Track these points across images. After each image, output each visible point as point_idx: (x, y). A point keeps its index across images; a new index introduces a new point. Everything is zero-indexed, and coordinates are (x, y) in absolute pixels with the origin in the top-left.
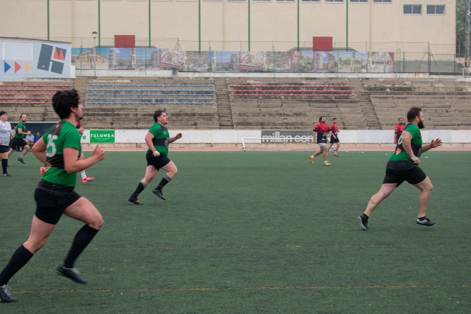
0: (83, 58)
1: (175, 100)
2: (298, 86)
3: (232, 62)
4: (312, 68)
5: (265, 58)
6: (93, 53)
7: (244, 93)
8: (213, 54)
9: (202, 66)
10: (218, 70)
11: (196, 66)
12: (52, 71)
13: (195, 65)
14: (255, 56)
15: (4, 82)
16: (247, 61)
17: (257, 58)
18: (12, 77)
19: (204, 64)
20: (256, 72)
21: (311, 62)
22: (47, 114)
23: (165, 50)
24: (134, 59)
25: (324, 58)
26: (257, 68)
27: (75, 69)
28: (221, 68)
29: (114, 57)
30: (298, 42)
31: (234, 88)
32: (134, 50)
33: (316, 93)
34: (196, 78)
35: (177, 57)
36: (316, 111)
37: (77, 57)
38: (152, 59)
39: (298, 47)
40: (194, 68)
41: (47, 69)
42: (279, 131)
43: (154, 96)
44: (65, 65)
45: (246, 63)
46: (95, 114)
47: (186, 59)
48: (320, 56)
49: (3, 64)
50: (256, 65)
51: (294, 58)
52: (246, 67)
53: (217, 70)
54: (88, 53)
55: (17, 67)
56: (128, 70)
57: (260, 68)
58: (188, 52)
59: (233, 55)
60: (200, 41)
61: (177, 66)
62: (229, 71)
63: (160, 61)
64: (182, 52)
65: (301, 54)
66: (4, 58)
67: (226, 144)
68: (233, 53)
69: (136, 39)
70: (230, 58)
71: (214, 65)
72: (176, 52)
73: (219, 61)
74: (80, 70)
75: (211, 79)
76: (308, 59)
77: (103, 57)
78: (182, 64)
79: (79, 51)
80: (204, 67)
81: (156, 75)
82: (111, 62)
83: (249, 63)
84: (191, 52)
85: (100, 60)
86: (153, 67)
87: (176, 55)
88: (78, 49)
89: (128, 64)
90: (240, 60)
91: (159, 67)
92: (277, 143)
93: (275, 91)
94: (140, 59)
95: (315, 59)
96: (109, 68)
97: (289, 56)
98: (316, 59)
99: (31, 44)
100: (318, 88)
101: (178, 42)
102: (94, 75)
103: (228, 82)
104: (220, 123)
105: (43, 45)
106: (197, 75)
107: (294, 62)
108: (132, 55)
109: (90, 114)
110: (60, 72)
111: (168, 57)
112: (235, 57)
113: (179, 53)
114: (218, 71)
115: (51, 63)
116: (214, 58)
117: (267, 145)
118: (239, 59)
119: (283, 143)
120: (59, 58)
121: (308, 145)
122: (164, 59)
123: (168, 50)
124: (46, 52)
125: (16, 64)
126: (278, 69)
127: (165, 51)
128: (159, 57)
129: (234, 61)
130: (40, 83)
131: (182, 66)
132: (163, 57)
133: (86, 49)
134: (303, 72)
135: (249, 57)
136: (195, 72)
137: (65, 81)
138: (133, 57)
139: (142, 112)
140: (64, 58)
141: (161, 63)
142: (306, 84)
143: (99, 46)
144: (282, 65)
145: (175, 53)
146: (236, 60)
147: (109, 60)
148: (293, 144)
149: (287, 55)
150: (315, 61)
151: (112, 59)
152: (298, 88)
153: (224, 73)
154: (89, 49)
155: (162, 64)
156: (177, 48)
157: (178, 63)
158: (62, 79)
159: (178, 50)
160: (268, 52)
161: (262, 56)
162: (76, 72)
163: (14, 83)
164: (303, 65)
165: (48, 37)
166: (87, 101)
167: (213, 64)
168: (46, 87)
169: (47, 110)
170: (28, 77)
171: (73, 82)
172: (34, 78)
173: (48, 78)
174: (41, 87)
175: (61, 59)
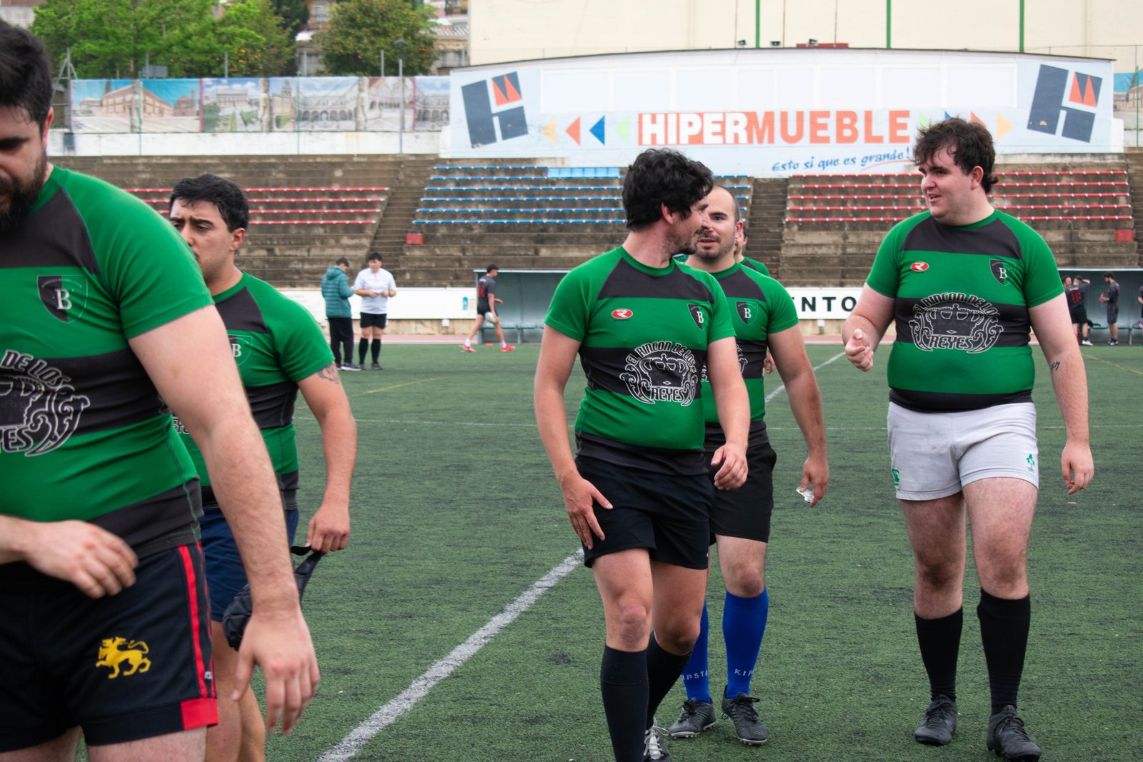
12: (1065, 134)
22: (1079, 246)
27: (1122, 129)
37: (1122, 96)
41: (1051, 130)
44: (1096, 118)
66: (943, 103)
74: (1135, 132)
79: (1129, 81)
88: (1129, 75)
99: (1013, 65)
105: (1044, 68)
110: (1086, 137)
115: (1063, 114)
120: (1083, 100)
130: (1041, 166)
137: (1103, 162)
140: (1095, 101)
158: (1093, 155)
162: (1124, 137)
168: (1058, 178)
169: (1074, 236)
170: (1006, 152)
171: (1123, 161)
172: (1020, 154)
173: (1056, 155)
174: (1042, 178)
175: (1089, 103)
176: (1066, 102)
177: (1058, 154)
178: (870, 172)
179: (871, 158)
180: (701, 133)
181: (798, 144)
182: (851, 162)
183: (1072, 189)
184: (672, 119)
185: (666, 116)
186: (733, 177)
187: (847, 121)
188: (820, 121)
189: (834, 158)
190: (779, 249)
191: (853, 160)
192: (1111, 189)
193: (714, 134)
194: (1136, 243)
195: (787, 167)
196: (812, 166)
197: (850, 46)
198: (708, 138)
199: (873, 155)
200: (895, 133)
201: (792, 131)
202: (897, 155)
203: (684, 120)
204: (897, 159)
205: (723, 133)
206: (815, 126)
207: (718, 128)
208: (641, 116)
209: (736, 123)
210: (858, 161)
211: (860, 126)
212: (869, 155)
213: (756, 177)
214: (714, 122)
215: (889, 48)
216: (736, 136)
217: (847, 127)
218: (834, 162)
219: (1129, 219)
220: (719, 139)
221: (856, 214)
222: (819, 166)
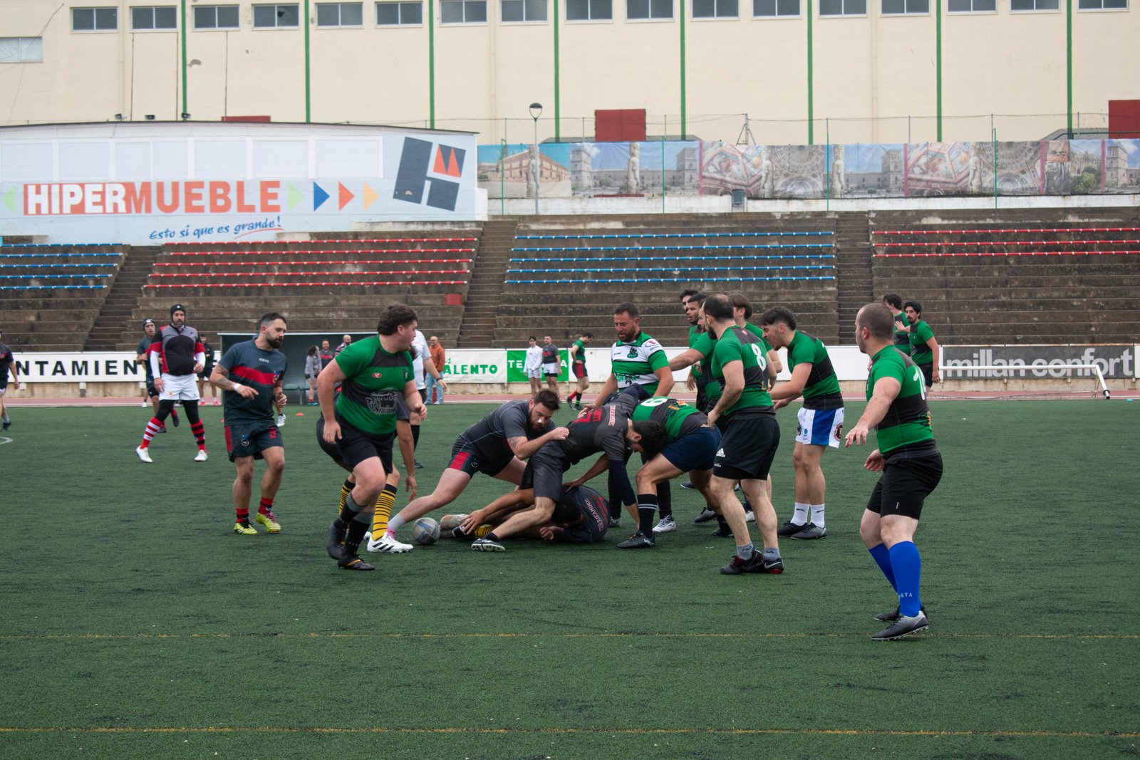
0: (508, 170)
1: (730, 273)
2: (1055, 230)
3: (886, 171)
4: (1099, 182)
5: (973, 160)
6: (532, 157)
7: (912, 250)
8: (835, 152)
9: (807, 183)
10: (849, 192)
11: (792, 183)
12: (430, 203)
13: (791, 180)
14: (946, 155)
15: (313, 235)
16: (924, 168)
17: (951, 161)
18: (333, 220)
19: (813, 179)
20: (948, 195)
21: (1095, 166)
23: (713, 144)
24: (634, 168)
25: (1129, 156)
26: (952, 186)
27: (486, 198)
28: (858, 188)
29: (586, 167)
30: (1070, 115)
31: (887, 239)
32: (635, 148)
33: (1101, 247)
34: (792, 214)
35: (745, 161)
36: (1097, 295)
37: (494, 167)
38: (681, 170)
39: (1070, 129)
40: (789, 189)
41: (416, 199)
42: (989, 348)
43: (677, 264)
44: (461, 188)
45: (921, 173)
46: (526, 309)
47: (768, 166)
48: (1120, 150)
49: (312, 189)
50: (948, 178)
51: (1050, 157)
52: (923, 183)
53: (846, 194)
54: (521, 158)
55: (345, 196)
56: (619, 198)
57: (958, 185)
58: (773, 147)
59: (888, 153)
60: (811, 120)
61: (745, 186)
62: (879, 194)
63: (700, 174)
64: (757, 148)
65: (1069, 146)
66: (313, 175)
67: (852, 383)
68: (887, 149)
69: (648, 120)
70: (880, 162)
71: (840, 182)
72: (742, 149)
73: (850, 170)
74: (500, 201)
75: (832, 216)
76: (1087, 158)
77: (557, 166)
78: (758, 180)
79: (499, 153)
80: (813, 184)
81: (691, 208)
82: (577, 178)
83: (930, 173)
84: (778, 147)
85: (551, 173)
86: (683, 189)
87: (740, 158)
88: (496, 147)
89: (621, 183)
90: (906, 165)
91: (698, 187)
92: (986, 379)
93: (992, 243)
94: (650, 169)
95: (1106, 159)
96: (574, 194)
97: (1035, 153)
98: (1108, 158)
99: (379, 137)
100: (1107, 236)
101: (746, 125)
102: (534, 213)
103: (871, 223)
104: (841, 329)
105: (407, 140)
106: (795, 206)
107: (1049, 166)
108: (629, 160)
109: (513, 309)
110: (450, 206)
111: (720, 163)
112: (893, 158)
113: (750, 152)
114: (849, 196)
115: (428, 184)
116: (841, 162)
117: (959, 385)
118: (903, 163)
119: (1001, 379)
120: (446, 171)
121: (1067, 383)
122: (711, 169)
123: (721, 145)
124: (414, 156)
125: (342, 188)
126: (1008, 187)
127: (714, 147)
128: (698, 162)
129: (892, 168)
130: (399, 234)
131: (757, 184)
132: (708, 164)
133: (515, 147)
134: (1073, 194)
135: (930, 156)
136: (790, 198)
137: (461, 229)
138: (634, 163)
139: (645, 302)
140: (459, 171)
141: (704, 177)
142: (1078, 225)
143: (557, 140)
144: (1017, 176)
145: (740, 152)
146: (896, 167)
147: (573, 172)
148: (1028, 381)
149: (1030, 150)
150: (1107, 163)
151: (580, 171)
152: (1054, 236)
153: (866, 201)
154: (522, 146)
155: (705, 180)
156: (743, 138)
157: (745, 176)
158: (453, 223)
159: (746, 144)
160: (982, 143)
161: (963, 154)
162: (489, 206)
163: (337, 235)
164: (1073, 175)
165: (432, 120)
166: (511, 278)
167: (836, 177)
168: (413, 245)
169: (409, 300)
170: (372, 221)
171: (481, 229)
172: (385, 222)
173: (418, 223)
174: (399, 245)
175: (453, 174)
176: (431, 173)
177: (420, 222)
178: (238, 241)
179: (243, 226)
180: (82, 203)
181: (174, 213)
182: (224, 230)
183: (422, 256)
184: (55, 189)
185: (50, 187)
186: (109, 245)
187: (220, 191)
188: (195, 191)
189: (209, 227)
190: (130, 314)
191: (226, 228)
192: (458, 255)
193: (95, 204)
194: (463, 307)
195: (164, 235)
196: (187, 234)
197: (273, 120)
198: (89, 208)
199: (245, 223)
200: (266, 203)
201: (168, 201)
202: (268, 223)
203: (67, 190)
204: (268, 227)
205: (103, 203)
206: (190, 196)
207: (98, 198)
208: (26, 187)
209: (115, 193)
210: (232, 229)
211: (233, 196)
212: (241, 223)
213: (133, 245)
214: (95, 193)
215: (308, 123)
216: (115, 206)
217: (221, 196)
218: (209, 231)
219: (463, 284)
220: (100, 208)
221: (213, 280)
222: (194, 234)
